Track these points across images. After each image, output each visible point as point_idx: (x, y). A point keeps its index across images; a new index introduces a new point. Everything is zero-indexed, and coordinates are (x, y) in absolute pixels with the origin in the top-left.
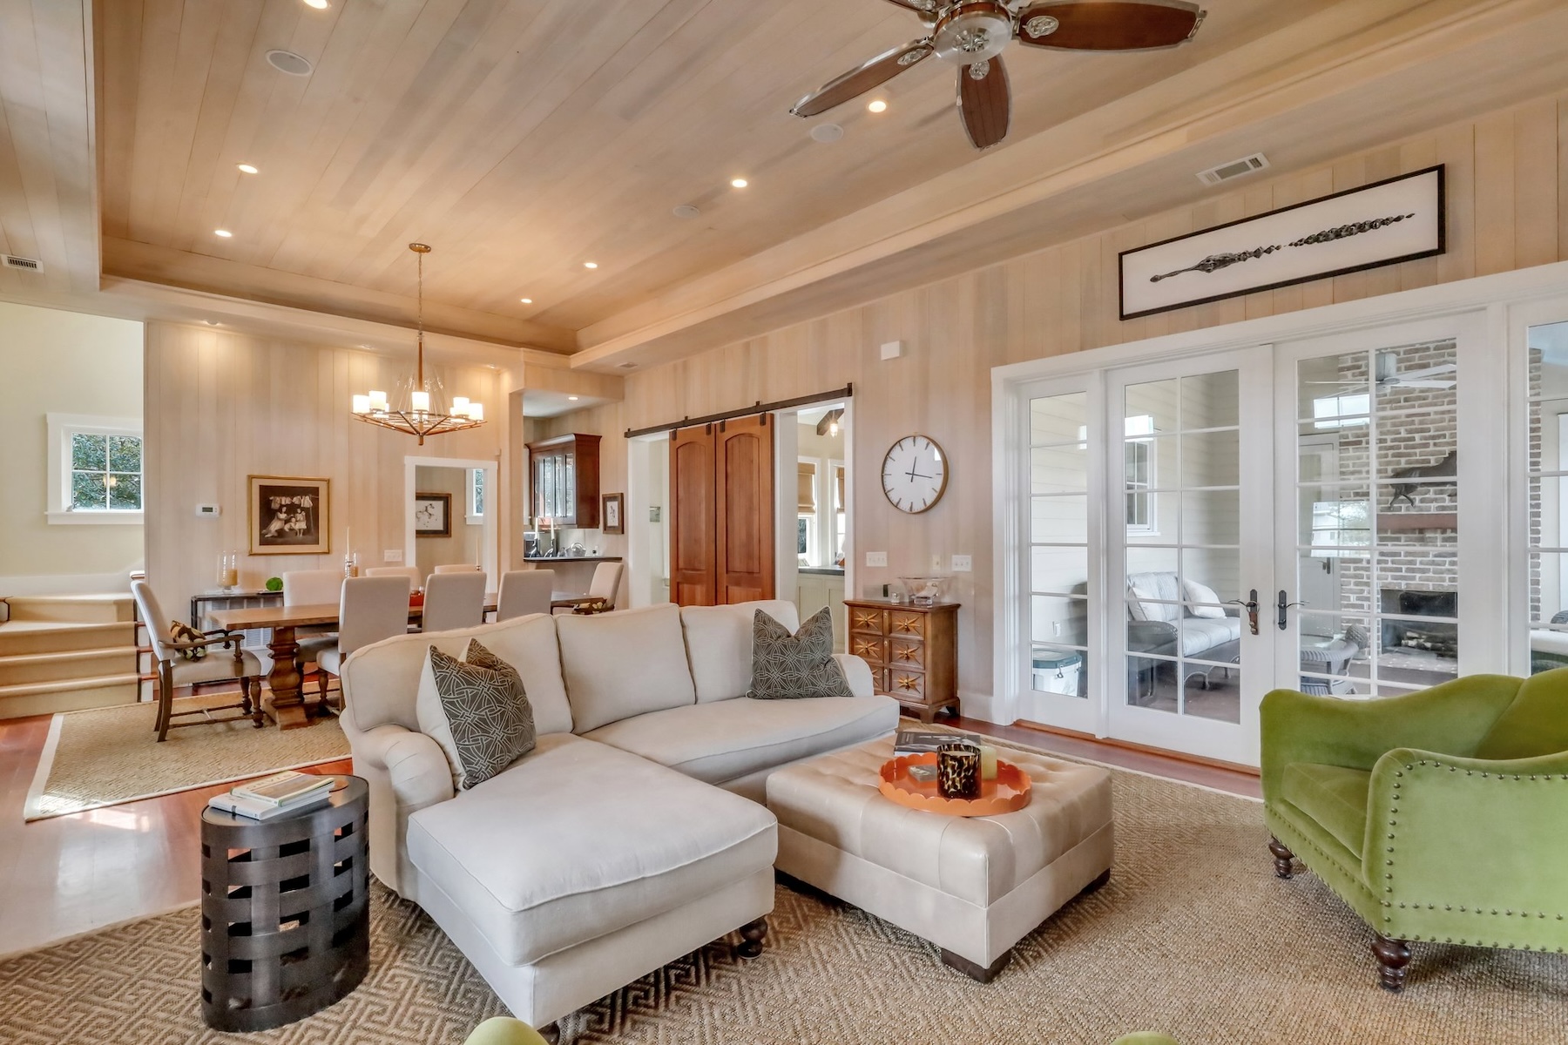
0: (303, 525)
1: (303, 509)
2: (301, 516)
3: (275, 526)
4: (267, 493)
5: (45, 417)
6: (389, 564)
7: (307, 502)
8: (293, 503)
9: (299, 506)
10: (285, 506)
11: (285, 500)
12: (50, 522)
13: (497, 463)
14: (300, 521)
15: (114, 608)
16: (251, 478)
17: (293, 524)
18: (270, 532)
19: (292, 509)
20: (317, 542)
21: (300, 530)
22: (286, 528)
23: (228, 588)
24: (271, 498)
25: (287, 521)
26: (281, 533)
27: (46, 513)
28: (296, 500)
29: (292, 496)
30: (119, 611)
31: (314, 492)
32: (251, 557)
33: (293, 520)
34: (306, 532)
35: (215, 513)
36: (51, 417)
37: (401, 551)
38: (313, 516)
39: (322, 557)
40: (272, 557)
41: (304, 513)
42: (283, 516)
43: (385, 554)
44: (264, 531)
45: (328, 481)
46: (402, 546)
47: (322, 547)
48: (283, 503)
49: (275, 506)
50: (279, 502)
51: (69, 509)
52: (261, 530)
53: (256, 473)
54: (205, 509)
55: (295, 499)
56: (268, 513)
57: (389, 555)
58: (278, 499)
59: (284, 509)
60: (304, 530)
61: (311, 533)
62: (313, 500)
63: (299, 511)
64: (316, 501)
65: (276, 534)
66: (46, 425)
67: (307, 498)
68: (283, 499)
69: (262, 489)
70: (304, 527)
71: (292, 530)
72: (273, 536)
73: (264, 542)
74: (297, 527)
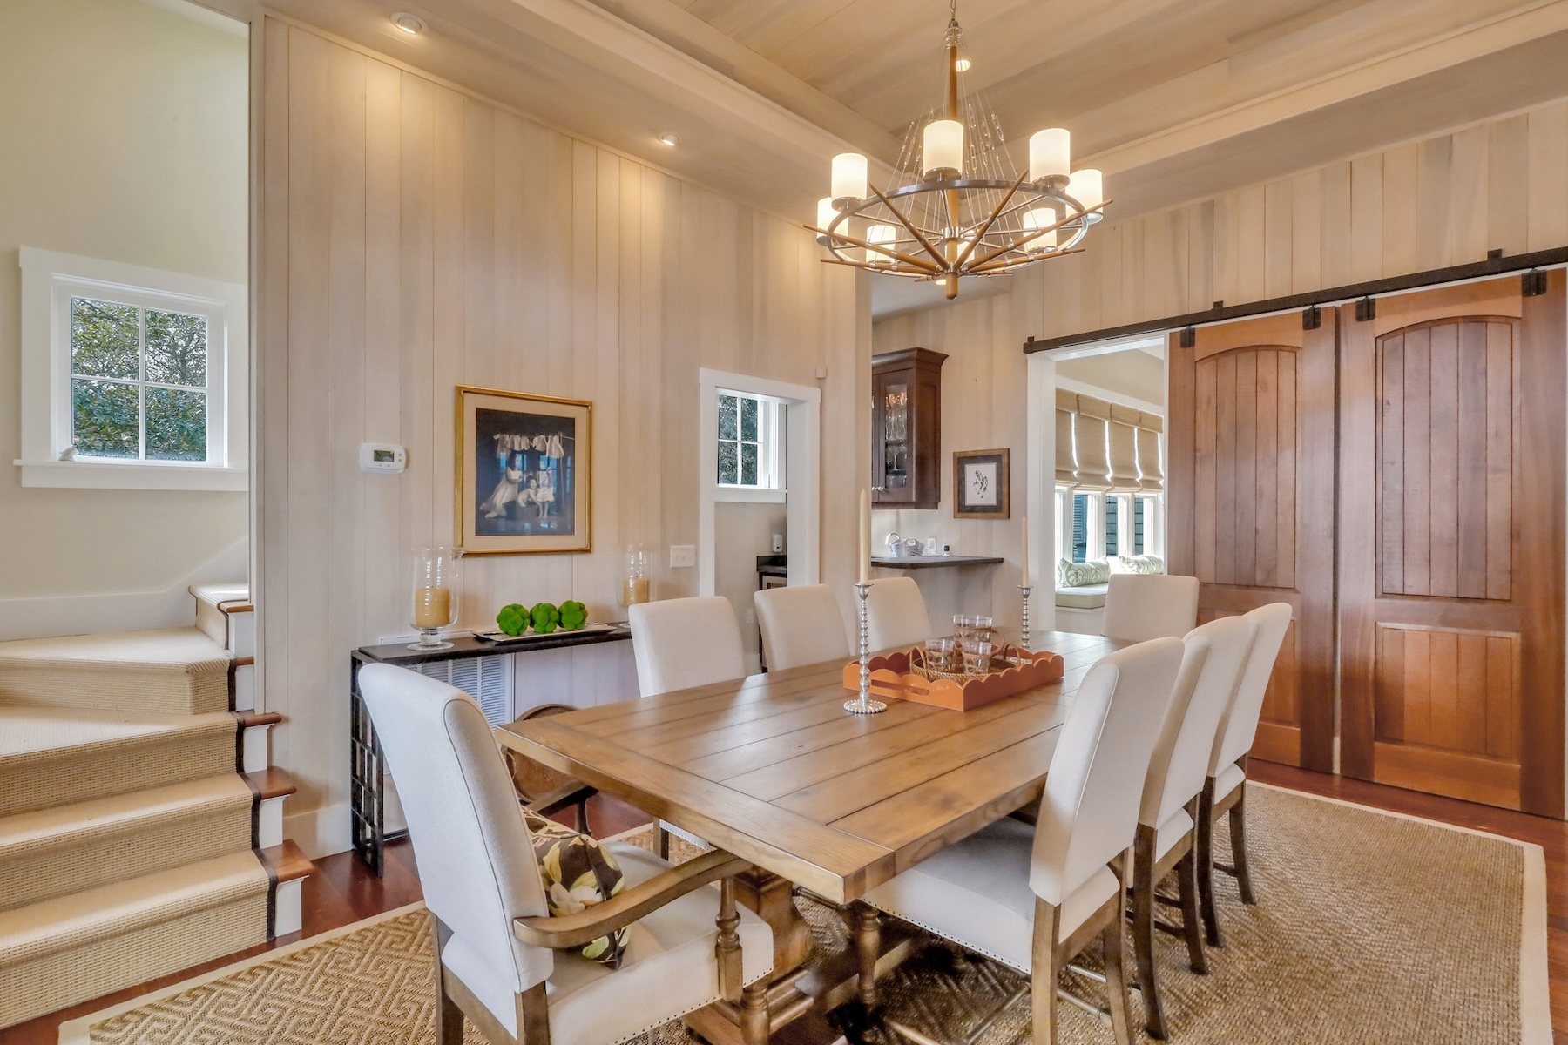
0: (549, 495)
1: (550, 462)
2: (545, 475)
3: (503, 495)
4: (492, 425)
5: (15, 256)
7: (555, 446)
8: (532, 449)
9: (542, 456)
10: (519, 454)
11: (520, 442)
12: (28, 481)
13: (819, 390)
14: (543, 484)
15: (187, 683)
16: (462, 392)
17: (532, 492)
18: (493, 507)
19: (531, 461)
20: (570, 529)
21: (543, 503)
22: (522, 499)
23: (432, 631)
24: (497, 437)
25: (523, 486)
26: (511, 506)
27: (17, 462)
28: (537, 442)
29: (531, 435)
30: (197, 689)
31: (566, 427)
32: (462, 557)
33: (533, 482)
34: (554, 509)
35: (398, 464)
36: (29, 258)
37: (693, 546)
38: (564, 475)
39: (577, 558)
40: (498, 561)
41: (550, 470)
42: (516, 474)
43: (672, 553)
44: (484, 506)
45: (590, 406)
46: (694, 539)
47: (578, 539)
48: (517, 447)
49: (501, 453)
50: (509, 446)
51: (66, 455)
52: (478, 504)
53: (467, 383)
54: (379, 456)
55: (536, 439)
56: (490, 470)
57: (676, 554)
58: (507, 438)
59: (518, 461)
60: (550, 503)
61: (562, 511)
62: (564, 443)
63: (542, 464)
64: (569, 445)
65: (504, 513)
66: (18, 272)
67: (556, 438)
68: (517, 439)
69: (483, 416)
70: (551, 498)
71: (531, 503)
72: (498, 517)
73: (485, 527)
74: (538, 499)
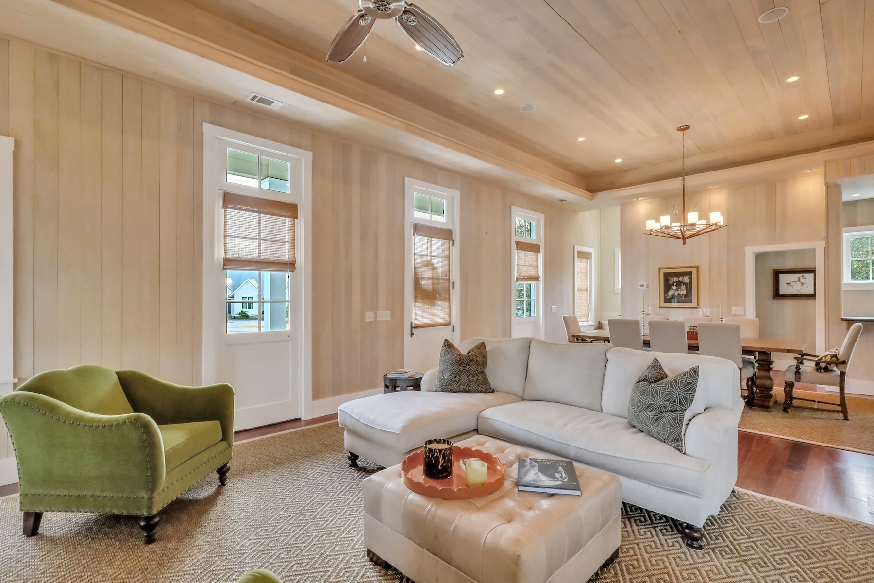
0: (684, 292)
1: (684, 284)
2: (683, 287)
3: (671, 293)
4: (667, 276)
6: (735, 315)
7: (686, 279)
8: (679, 281)
9: (682, 282)
10: (675, 282)
11: (676, 279)
12: (616, 292)
13: (824, 242)
14: (683, 290)
16: (660, 269)
17: (679, 292)
18: (668, 295)
19: (679, 284)
20: (691, 301)
21: (683, 295)
22: (676, 294)
25: (677, 290)
26: (673, 296)
28: (681, 279)
31: (689, 274)
32: (660, 308)
33: (680, 289)
34: (686, 296)
35: (644, 287)
38: (689, 287)
39: (694, 309)
40: (670, 309)
41: (685, 286)
42: (674, 287)
43: (732, 309)
44: (666, 296)
45: (697, 267)
46: (743, 304)
47: (694, 304)
48: (675, 281)
49: (671, 283)
52: (665, 294)
53: (662, 267)
54: (641, 285)
55: (680, 278)
56: (667, 287)
57: (734, 310)
58: (672, 279)
59: (675, 284)
60: (685, 295)
61: (688, 297)
62: (689, 278)
63: (682, 284)
64: (691, 279)
65: (671, 297)
67: (686, 277)
68: (675, 278)
69: (665, 274)
70: (685, 293)
71: (679, 295)
72: (670, 298)
73: (666, 301)
74: (681, 293)
